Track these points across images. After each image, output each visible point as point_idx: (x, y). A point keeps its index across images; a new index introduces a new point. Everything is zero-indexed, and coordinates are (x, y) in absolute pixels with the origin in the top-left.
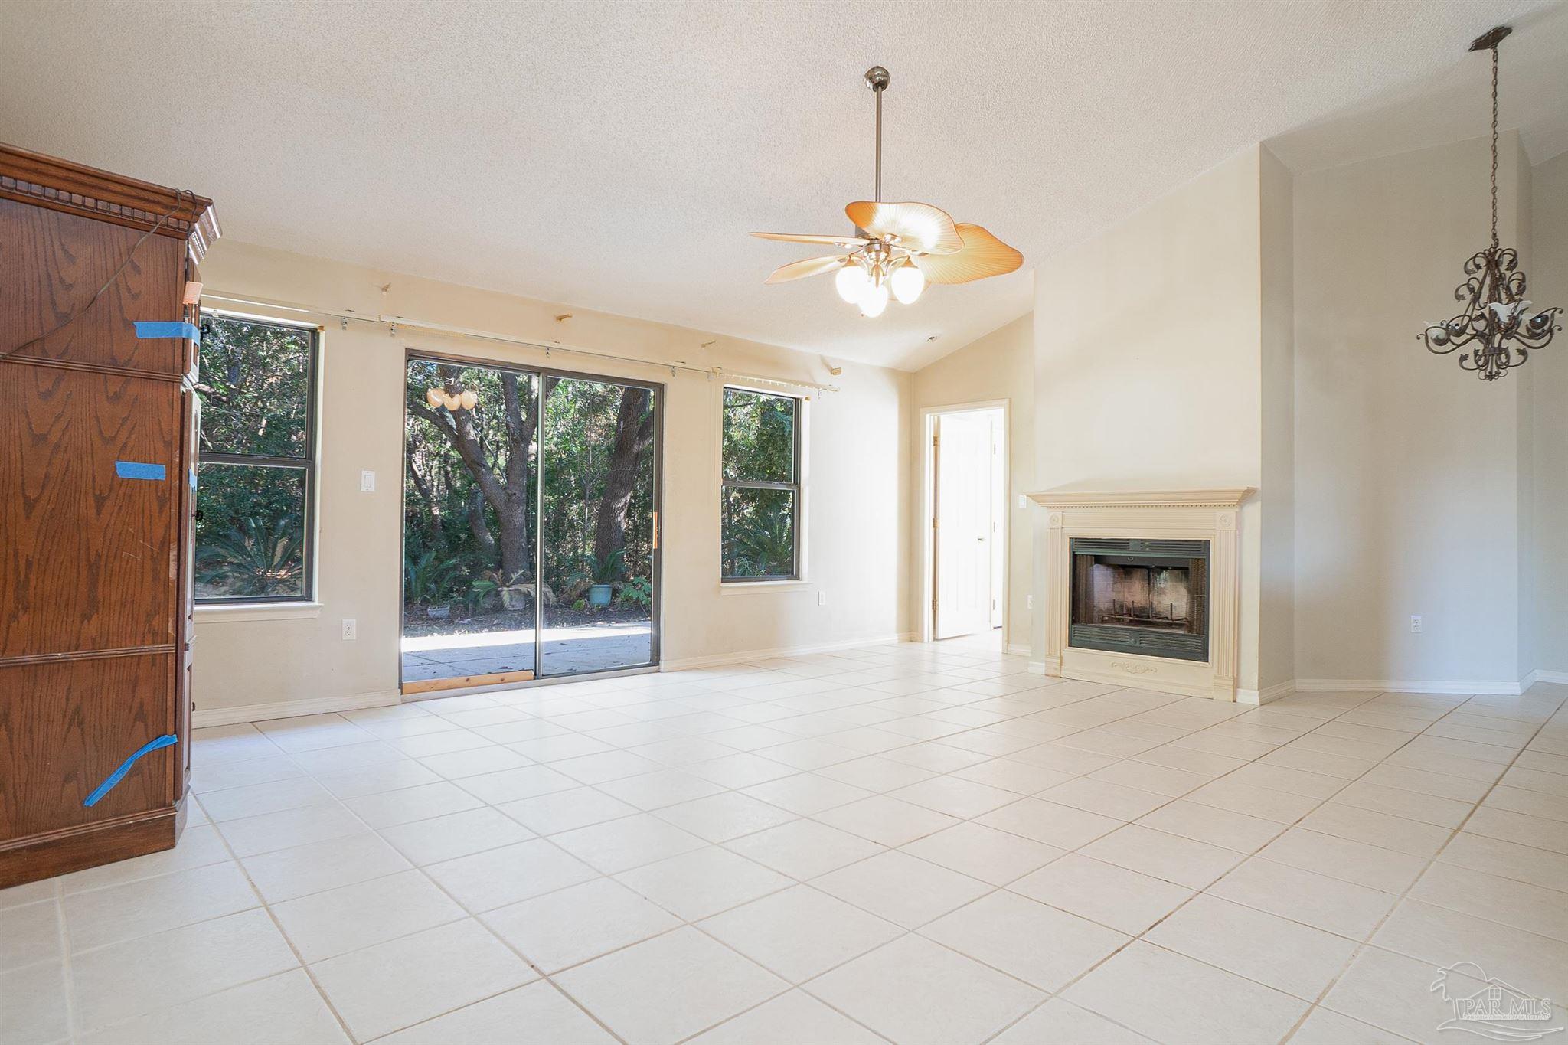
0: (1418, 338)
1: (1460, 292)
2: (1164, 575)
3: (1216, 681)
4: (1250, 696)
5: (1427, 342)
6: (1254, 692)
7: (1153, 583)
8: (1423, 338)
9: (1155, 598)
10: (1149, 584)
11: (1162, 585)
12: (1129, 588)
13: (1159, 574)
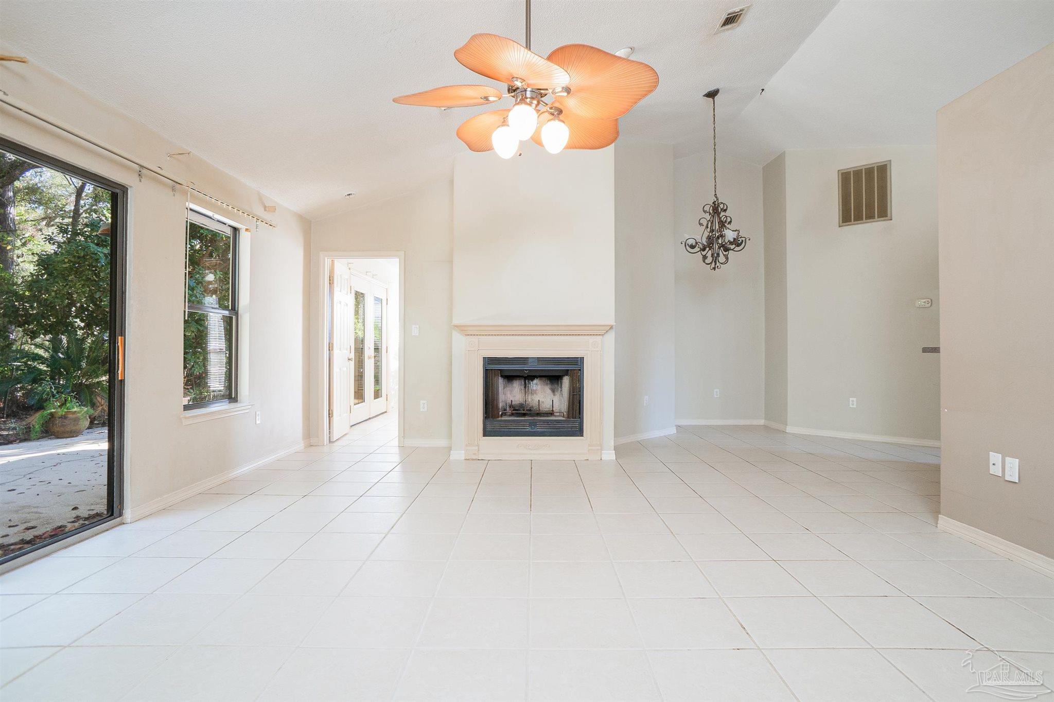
0: (682, 243)
1: (701, 222)
2: (535, 381)
3: (590, 448)
4: (609, 455)
5: (685, 246)
6: (611, 452)
7: (528, 387)
8: (684, 243)
9: (530, 397)
10: (525, 387)
11: (534, 388)
12: (511, 391)
13: (532, 380)
